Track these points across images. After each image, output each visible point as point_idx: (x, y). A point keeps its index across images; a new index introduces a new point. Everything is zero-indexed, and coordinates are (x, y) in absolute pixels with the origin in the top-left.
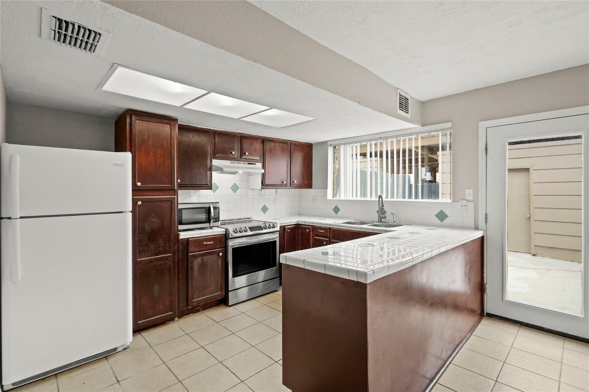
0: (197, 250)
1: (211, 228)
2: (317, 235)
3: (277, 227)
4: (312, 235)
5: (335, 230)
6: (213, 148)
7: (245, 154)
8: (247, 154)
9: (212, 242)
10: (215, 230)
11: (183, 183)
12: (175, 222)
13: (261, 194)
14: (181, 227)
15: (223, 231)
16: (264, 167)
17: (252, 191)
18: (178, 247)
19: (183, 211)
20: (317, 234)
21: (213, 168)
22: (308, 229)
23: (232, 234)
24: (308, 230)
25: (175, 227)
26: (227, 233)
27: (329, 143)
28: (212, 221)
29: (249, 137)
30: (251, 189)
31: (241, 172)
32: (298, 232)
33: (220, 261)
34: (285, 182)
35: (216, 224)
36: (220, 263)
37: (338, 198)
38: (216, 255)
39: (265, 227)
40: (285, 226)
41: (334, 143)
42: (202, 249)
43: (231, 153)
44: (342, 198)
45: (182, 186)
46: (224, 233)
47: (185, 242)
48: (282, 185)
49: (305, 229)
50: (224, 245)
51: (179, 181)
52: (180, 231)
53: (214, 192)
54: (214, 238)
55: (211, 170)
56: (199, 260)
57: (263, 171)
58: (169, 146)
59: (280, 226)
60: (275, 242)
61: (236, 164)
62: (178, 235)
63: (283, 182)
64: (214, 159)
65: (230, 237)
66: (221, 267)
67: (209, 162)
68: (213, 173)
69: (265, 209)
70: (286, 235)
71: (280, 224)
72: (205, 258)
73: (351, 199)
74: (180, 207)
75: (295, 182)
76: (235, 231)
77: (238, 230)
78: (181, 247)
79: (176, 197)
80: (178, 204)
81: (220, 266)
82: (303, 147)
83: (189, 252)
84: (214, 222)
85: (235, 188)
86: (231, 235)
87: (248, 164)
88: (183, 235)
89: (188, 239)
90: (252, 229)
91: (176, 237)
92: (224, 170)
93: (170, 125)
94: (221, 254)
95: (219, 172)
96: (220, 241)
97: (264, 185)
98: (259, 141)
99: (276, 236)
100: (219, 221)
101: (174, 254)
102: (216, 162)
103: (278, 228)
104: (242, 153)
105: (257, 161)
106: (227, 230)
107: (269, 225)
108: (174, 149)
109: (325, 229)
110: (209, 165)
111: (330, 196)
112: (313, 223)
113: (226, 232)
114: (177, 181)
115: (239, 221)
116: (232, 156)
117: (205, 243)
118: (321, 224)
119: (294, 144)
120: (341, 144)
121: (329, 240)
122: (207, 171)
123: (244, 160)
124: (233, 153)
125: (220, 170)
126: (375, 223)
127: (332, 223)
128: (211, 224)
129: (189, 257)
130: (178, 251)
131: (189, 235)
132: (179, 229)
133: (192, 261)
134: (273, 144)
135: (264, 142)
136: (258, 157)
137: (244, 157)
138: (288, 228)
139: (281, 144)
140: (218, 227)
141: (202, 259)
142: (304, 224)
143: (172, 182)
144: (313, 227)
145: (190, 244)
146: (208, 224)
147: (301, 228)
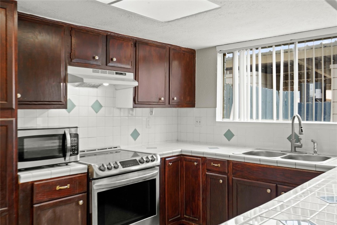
0: (46, 199)
1: (67, 164)
2: (209, 170)
3: (157, 159)
4: (203, 170)
5: (236, 164)
6: (68, 50)
7: (112, 59)
8: (115, 60)
9: (68, 186)
10: (72, 168)
11: (26, 99)
12: (13, 158)
13: (132, 115)
14: (21, 165)
15: (83, 169)
16: (136, 78)
17: (118, 110)
18: (17, 197)
19: (25, 140)
20: (209, 168)
21: (69, 78)
22: (197, 161)
23: (97, 172)
24: (196, 163)
25: (13, 166)
26: (90, 171)
27: (218, 49)
28: (68, 154)
29: (117, 37)
30: (118, 108)
31: (106, 84)
32: (182, 166)
33: (80, 212)
34: (163, 99)
35: (73, 158)
36: (80, 215)
37: (231, 120)
38: (74, 204)
39: (142, 161)
40: (165, 158)
41: (225, 49)
42: (53, 197)
43: (94, 58)
44: (237, 120)
45: (24, 104)
46: (86, 171)
47: (29, 187)
48: (159, 104)
49: (192, 161)
50: (86, 190)
51: (19, 96)
52: (20, 170)
53: (69, 112)
54: (71, 180)
55: (65, 80)
56: (49, 213)
57: (136, 84)
58: (5, 42)
59: (161, 158)
60: (154, 180)
61: (100, 73)
62: (17, 178)
63: (160, 99)
64: (70, 65)
65: (95, 177)
66: (82, 222)
67: (63, 69)
68: (69, 86)
69: (135, 135)
70: (167, 170)
71: (160, 155)
72: (58, 209)
73: (249, 120)
74: (20, 134)
75: (175, 98)
76: (102, 168)
77: (106, 167)
78: (21, 195)
79: (14, 119)
80: (17, 130)
81: (80, 220)
82: (184, 54)
83: (35, 202)
84: (71, 155)
85: (97, 106)
86: (97, 174)
87: (117, 73)
88: (25, 178)
89: (32, 183)
90: (124, 164)
91: (14, 181)
92: (85, 80)
93: (6, 9)
94: (81, 202)
95: (77, 84)
96: (80, 183)
97: (136, 102)
98: (130, 44)
99: (155, 173)
100: (77, 154)
101: (10, 207)
102: (72, 70)
103: (158, 162)
104: (108, 60)
105: (129, 71)
106: (89, 167)
107: (147, 158)
108: (11, 47)
109: (222, 162)
110: (63, 75)
111: (219, 118)
112: (203, 153)
113: (88, 170)
114: (16, 96)
115: (103, 152)
116: (95, 63)
117: (58, 188)
118: (216, 155)
119: (173, 49)
120: (236, 50)
121: (228, 177)
122: (60, 83)
123: (110, 68)
124: (97, 58)
125: (80, 81)
126: (288, 154)
127: (231, 154)
128: (67, 158)
129: (34, 210)
130: (17, 202)
131: (33, 177)
132: (19, 168)
133: (39, 215)
134: (148, 48)
135: (137, 45)
136: (129, 64)
137: (110, 64)
138: (170, 161)
139: (158, 49)
140: (76, 162)
141: (54, 212)
142: (190, 154)
143: (7, 97)
144: (204, 159)
145: (35, 191)
146: (63, 158)
147: (185, 160)
